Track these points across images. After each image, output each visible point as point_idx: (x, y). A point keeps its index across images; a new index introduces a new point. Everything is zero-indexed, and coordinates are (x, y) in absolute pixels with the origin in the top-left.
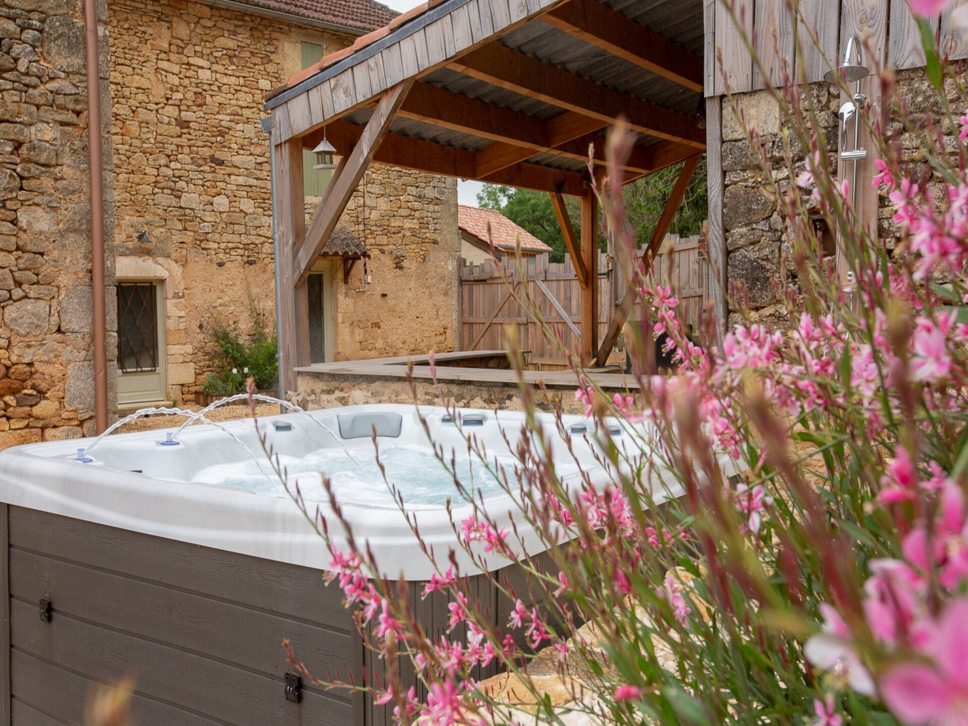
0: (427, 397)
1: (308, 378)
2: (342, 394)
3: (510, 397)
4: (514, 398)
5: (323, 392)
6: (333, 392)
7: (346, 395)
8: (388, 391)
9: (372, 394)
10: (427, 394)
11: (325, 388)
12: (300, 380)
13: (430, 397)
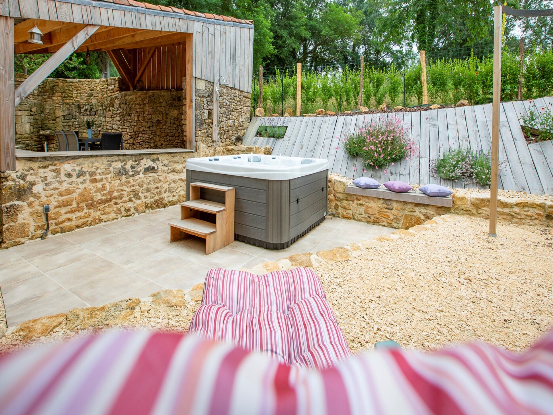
0: (108, 163)
1: (24, 161)
2: (54, 168)
3: (143, 159)
4: (144, 159)
5: (41, 167)
6: (48, 167)
7: (58, 167)
8: (87, 162)
9: (77, 165)
10: (108, 161)
11: (41, 165)
12: (17, 163)
13: (109, 163)
